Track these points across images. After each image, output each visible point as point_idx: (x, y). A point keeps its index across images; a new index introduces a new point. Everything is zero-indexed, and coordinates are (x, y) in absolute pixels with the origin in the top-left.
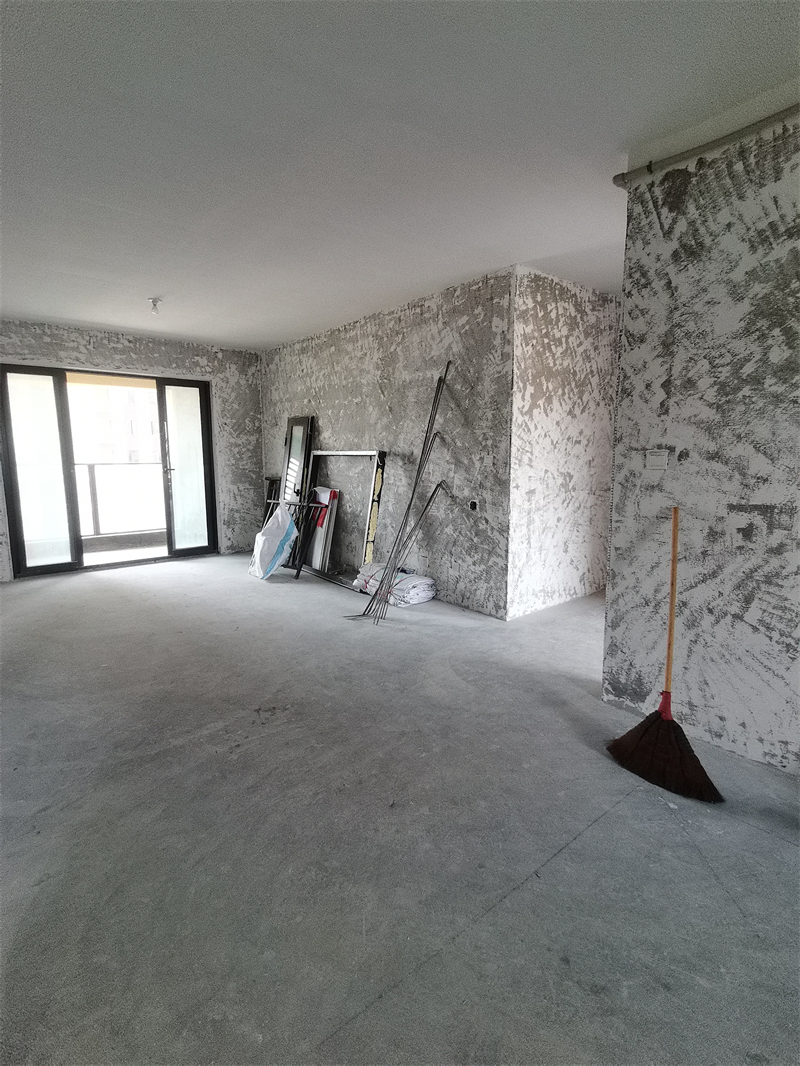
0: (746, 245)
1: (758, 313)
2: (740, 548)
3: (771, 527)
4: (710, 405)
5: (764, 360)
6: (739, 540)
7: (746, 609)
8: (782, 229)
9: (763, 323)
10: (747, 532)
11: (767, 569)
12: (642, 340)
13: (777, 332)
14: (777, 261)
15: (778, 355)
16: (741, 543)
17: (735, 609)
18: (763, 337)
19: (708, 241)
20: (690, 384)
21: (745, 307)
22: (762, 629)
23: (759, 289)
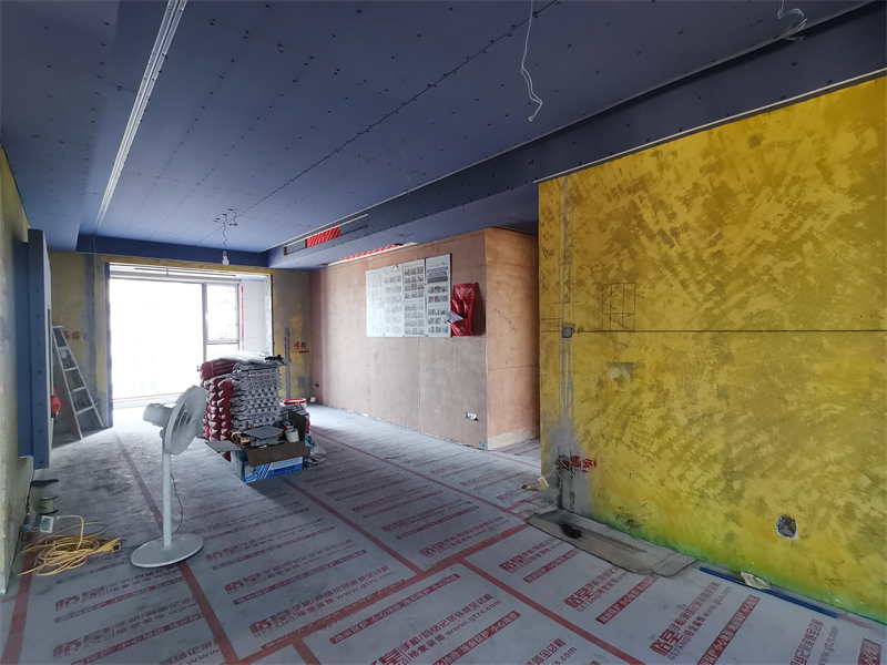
0: (605, 198)
1: (615, 240)
2: (617, 391)
3: (632, 377)
4: (593, 297)
5: (620, 269)
6: (615, 387)
7: (622, 434)
8: (625, 188)
9: (617, 246)
10: (619, 381)
11: (633, 405)
12: (552, 253)
13: (625, 251)
14: (623, 207)
15: (627, 266)
16: (617, 388)
17: (616, 434)
18: (618, 254)
19: (584, 195)
20: (581, 283)
21: (608, 236)
22: (633, 447)
23: (614, 225)
